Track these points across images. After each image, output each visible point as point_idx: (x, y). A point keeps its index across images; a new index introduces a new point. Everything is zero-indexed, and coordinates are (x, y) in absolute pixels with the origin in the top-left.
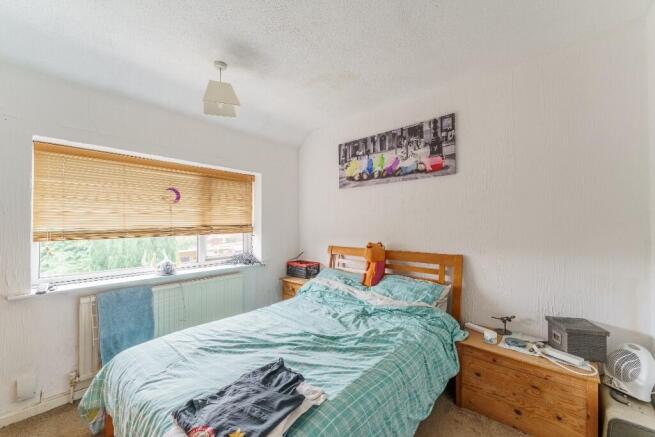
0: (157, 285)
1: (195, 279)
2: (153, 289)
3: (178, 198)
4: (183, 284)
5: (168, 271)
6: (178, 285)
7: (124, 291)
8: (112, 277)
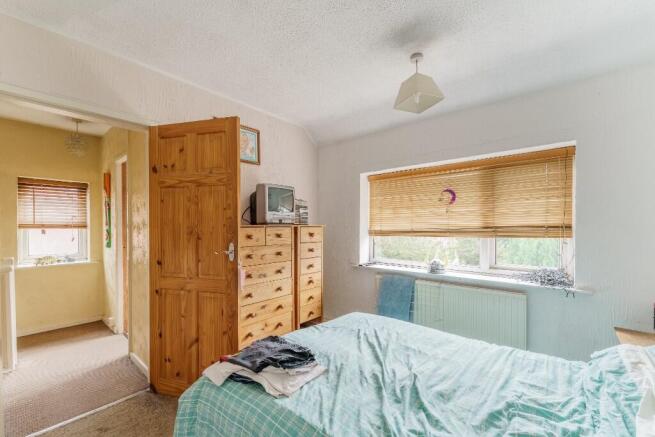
0: (422, 279)
1: (451, 283)
2: (417, 282)
3: (454, 199)
4: (443, 285)
5: (434, 269)
6: (437, 284)
7: (396, 277)
8: (393, 265)
